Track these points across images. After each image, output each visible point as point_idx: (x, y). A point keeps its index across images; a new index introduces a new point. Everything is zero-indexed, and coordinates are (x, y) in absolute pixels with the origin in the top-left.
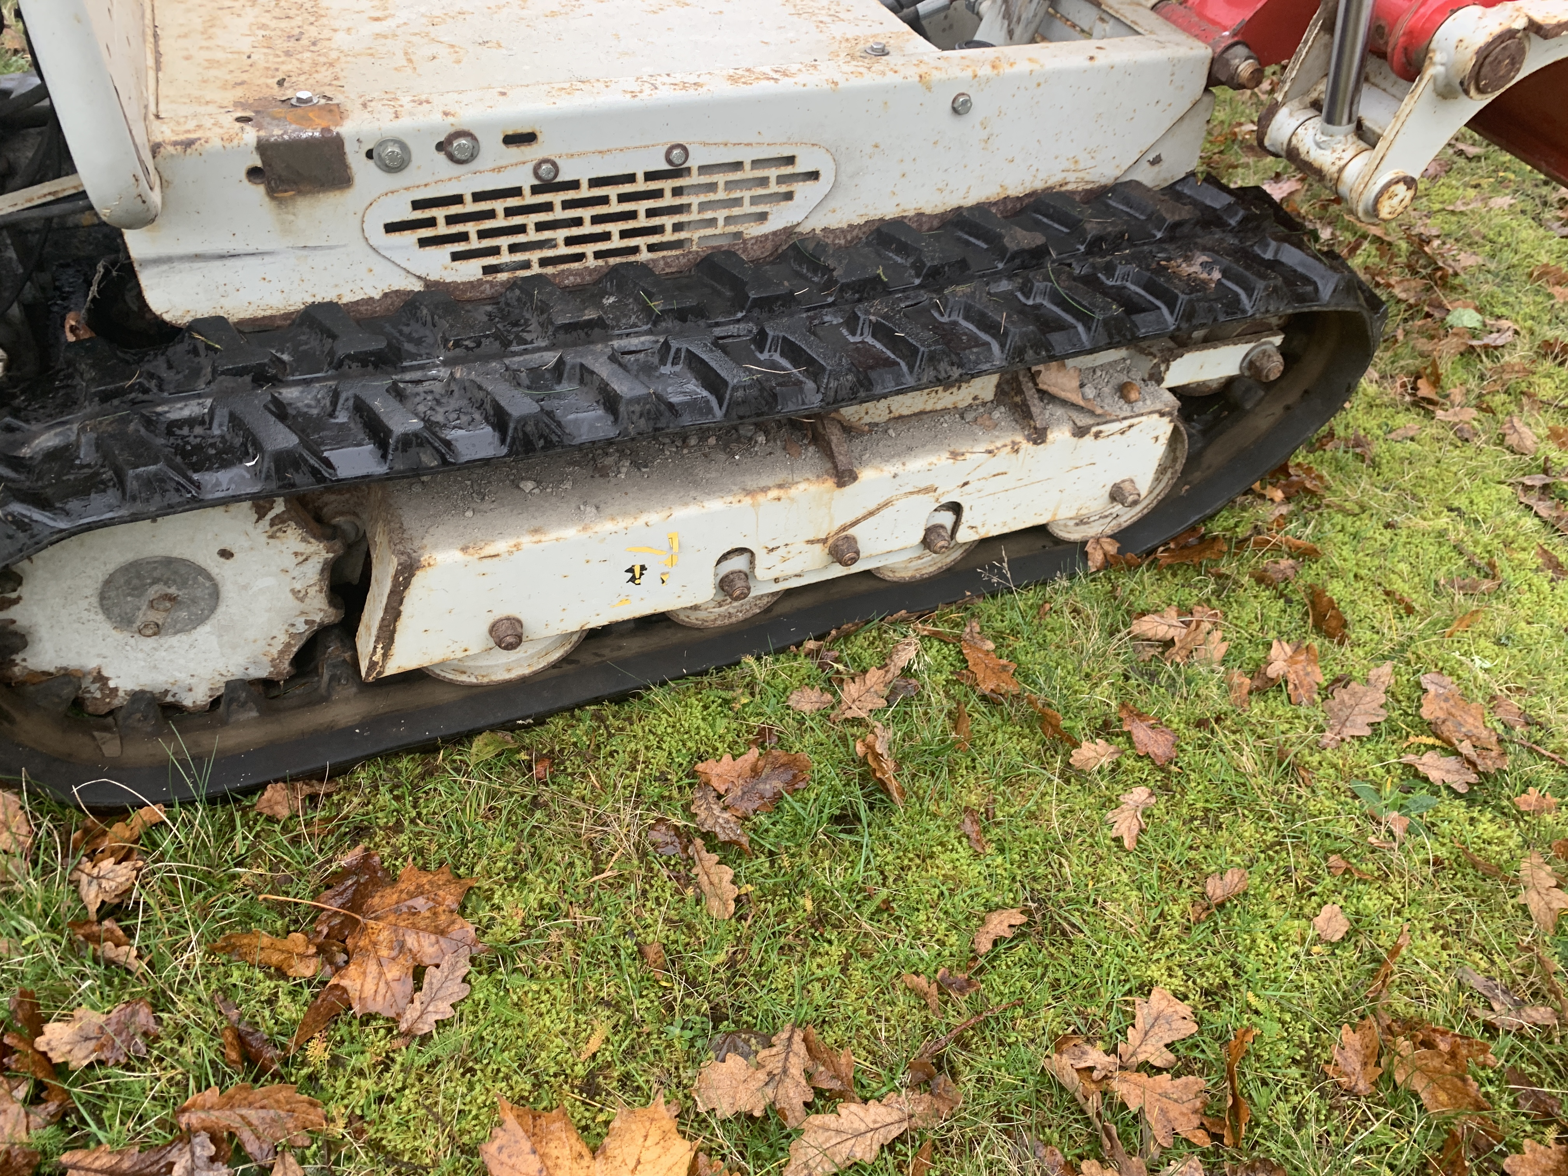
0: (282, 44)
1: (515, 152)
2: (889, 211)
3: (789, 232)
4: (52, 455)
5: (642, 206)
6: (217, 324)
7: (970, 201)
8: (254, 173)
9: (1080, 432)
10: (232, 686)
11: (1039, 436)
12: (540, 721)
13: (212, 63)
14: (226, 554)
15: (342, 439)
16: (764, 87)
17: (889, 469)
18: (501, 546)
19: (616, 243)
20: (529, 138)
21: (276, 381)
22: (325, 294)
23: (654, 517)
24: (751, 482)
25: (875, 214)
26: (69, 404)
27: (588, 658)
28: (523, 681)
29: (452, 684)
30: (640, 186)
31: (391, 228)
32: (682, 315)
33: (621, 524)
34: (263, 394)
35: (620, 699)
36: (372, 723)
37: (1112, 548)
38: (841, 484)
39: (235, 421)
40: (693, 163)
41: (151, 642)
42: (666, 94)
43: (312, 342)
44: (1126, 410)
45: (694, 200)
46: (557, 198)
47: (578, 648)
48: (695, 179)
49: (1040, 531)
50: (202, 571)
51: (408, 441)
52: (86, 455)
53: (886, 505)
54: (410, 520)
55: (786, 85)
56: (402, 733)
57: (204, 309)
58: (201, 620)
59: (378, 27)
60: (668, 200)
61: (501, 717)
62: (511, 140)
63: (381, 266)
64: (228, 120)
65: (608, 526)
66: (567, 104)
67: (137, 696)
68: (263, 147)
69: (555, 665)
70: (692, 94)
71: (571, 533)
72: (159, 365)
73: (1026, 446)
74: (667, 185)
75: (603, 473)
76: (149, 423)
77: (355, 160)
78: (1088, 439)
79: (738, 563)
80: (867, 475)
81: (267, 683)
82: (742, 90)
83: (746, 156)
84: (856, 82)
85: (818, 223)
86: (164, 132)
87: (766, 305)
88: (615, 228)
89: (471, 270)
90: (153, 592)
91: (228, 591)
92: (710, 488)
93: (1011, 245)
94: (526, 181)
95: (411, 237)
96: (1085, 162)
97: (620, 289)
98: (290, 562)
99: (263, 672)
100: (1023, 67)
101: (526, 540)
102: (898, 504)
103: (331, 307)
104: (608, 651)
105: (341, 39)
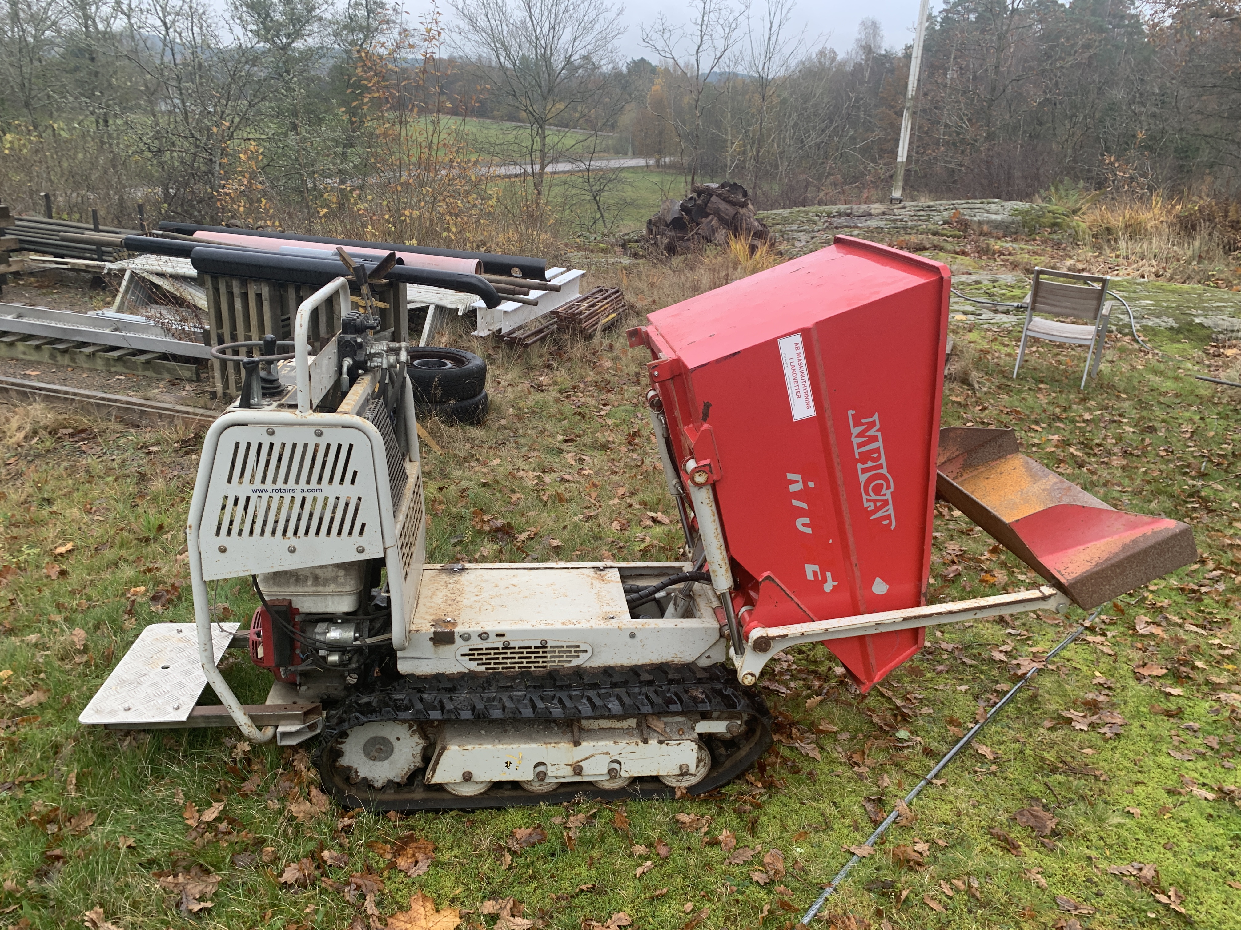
0: (449, 602)
1: (499, 638)
2: (612, 663)
3: (578, 666)
4: (366, 703)
5: (533, 655)
6: (412, 675)
7: (640, 663)
8: (431, 639)
9: (661, 742)
10: (390, 782)
11: (645, 741)
12: (473, 811)
13: (430, 607)
14: (398, 739)
15: (434, 708)
16: (572, 626)
17: (592, 744)
18: (469, 747)
19: (525, 665)
20: (503, 635)
21: (422, 692)
22: (442, 671)
23: (514, 746)
24: (547, 741)
25: (607, 664)
26: (372, 692)
27: (492, 794)
28: (471, 797)
29: (449, 793)
30: (533, 650)
31: (463, 655)
32: (535, 687)
33: (505, 746)
34: (418, 695)
35: (499, 809)
36: (425, 800)
37: (684, 791)
38: (575, 746)
39: (410, 701)
40: (549, 645)
41: (372, 762)
42: (543, 627)
43: (434, 682)
44: (678, 737)
45: (548, 655)
46: (509, 651)
47: (489, 790)
48: (549, 649)
49: (656, 779)
50: (391, 743)
51: (449, 711)
52: (374, 704)
53: (592, 756)
54: (448, 736)
55: (578, 626)
56: (431, 805)
57: (410, 671)
58: (386, 758)
59: (477, 598)
60: (541, 654)
61: (462, 806)
62: (497, 635)
63: (458, 664)
64: (428, 625)
65: (501, 746)
66: (514, 627)
67: (365, 779)
68: (435, 633)
69: (482, 794)
70: (550, 627)
71: (489, 747)
72: (396, 685)
73: (640, 743)
74: (541, 650)
75: (505, 731)
76: (390, 698)
77: (457, 637)
78: (664, 745)
79: (541, 768)
80: (584, 744)
81: (398, 784)
82: (564, 627)
83: (565, 644)
84: (598, 627)
85: (588, 665)
86: (413, 627)
87: (561, 687)
88: (524, 661)
89: (482, 668)
90: (378, 746)
91: (396, 750)
92: (534, 740)
93: (642, 678)
94: (500, 646)
95: (467, 658)
96: (679, 655)
97: (522, 679)
98: (414, 745)
99: (397, 780)
100: (652, 626)
101: (477, 747)
102: (597, 757)
103: (442, 674)
104: (500, 793)
105: (465, 602)
